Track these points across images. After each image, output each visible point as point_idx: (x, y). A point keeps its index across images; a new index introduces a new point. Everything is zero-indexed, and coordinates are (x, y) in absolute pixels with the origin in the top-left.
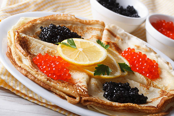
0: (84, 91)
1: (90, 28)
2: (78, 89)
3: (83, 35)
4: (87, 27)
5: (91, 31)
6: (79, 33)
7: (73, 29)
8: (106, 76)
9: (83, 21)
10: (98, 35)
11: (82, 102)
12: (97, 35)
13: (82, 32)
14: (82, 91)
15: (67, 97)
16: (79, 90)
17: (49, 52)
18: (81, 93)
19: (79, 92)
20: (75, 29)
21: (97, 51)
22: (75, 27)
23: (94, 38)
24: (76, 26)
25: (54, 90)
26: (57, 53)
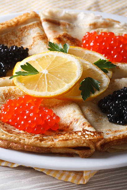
0: (94, 134)
1: (23, 28)
2: (85, 135)
3: (21, 42)
4: (19, 28)
5: (27, 31)
6: (14, 41)
7: (5, 40)
8: (97, 93)
9: (11, 24)
10: (38, 33)
11: (99, 148)
12: (38, 35)
13: (17, 39)
14: (92, 134)
15: (77, 152)
16: (87, 135)
17: (7, 94)
18: (92, 137)
19: (88, 138)
20: (7, 39)
21: (66, 64)
22: (5, 36)
23: (39, 41)
24: (6, 34)
25: (56, 150)
26: (16, 90)
